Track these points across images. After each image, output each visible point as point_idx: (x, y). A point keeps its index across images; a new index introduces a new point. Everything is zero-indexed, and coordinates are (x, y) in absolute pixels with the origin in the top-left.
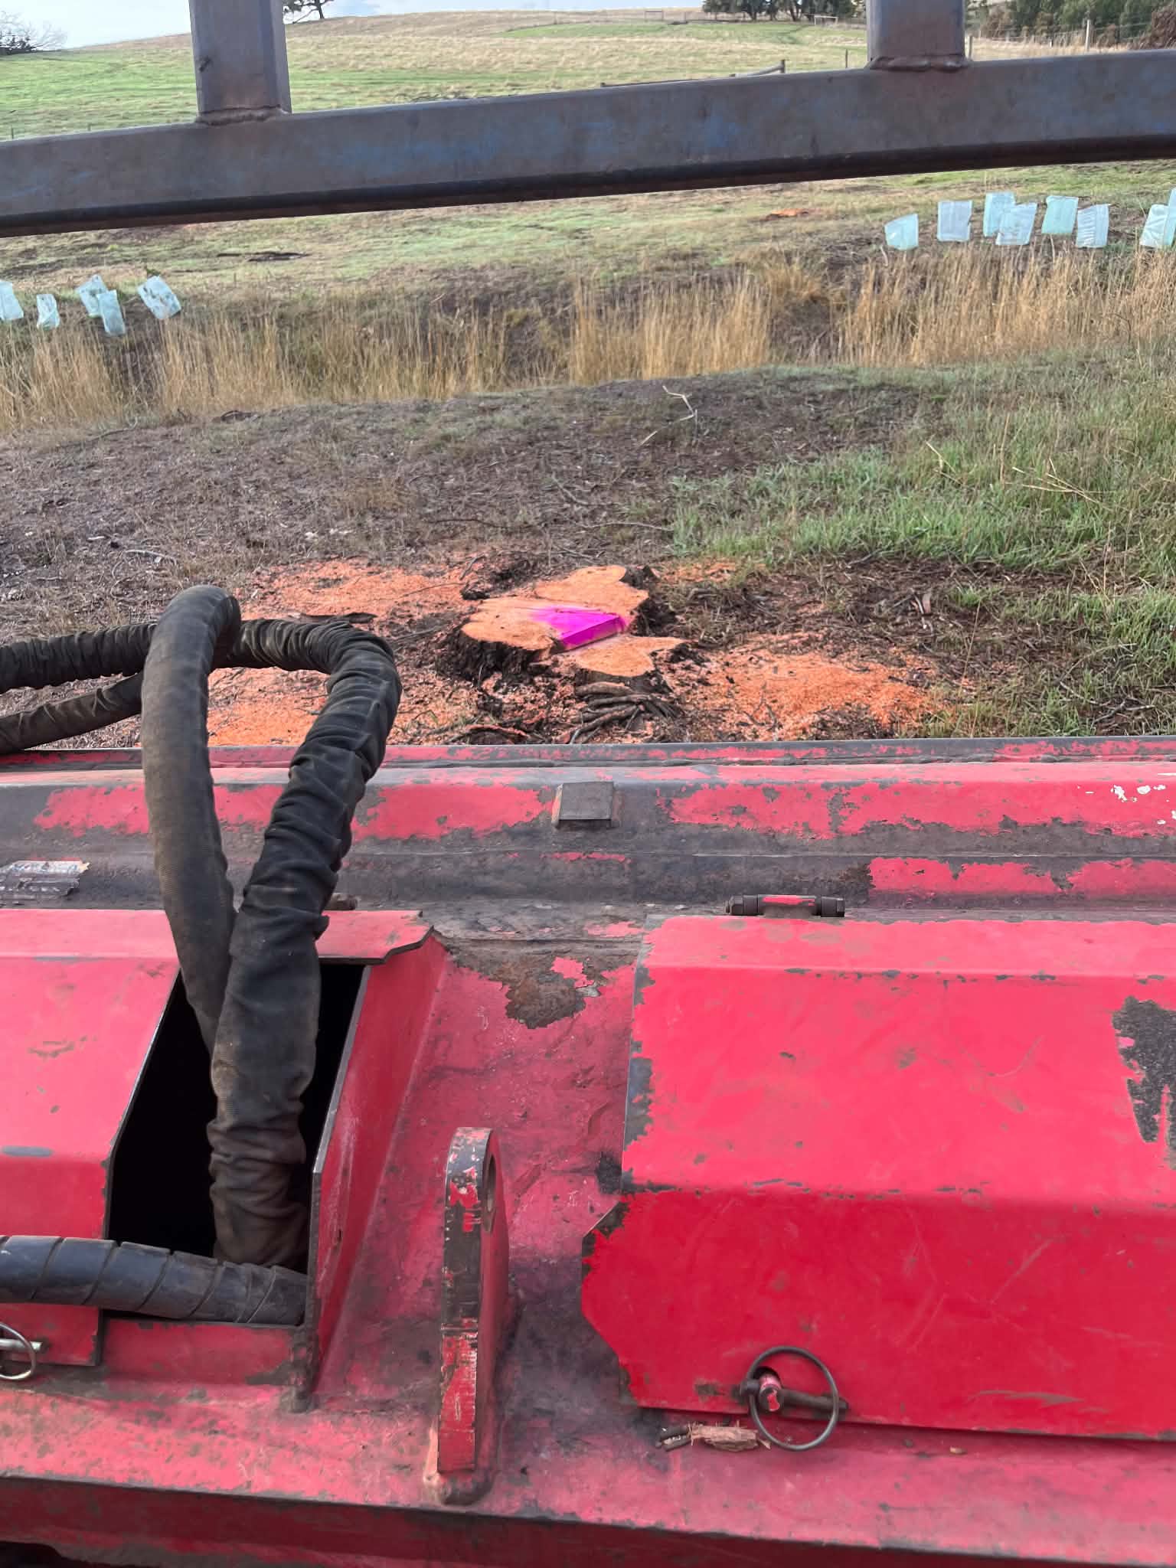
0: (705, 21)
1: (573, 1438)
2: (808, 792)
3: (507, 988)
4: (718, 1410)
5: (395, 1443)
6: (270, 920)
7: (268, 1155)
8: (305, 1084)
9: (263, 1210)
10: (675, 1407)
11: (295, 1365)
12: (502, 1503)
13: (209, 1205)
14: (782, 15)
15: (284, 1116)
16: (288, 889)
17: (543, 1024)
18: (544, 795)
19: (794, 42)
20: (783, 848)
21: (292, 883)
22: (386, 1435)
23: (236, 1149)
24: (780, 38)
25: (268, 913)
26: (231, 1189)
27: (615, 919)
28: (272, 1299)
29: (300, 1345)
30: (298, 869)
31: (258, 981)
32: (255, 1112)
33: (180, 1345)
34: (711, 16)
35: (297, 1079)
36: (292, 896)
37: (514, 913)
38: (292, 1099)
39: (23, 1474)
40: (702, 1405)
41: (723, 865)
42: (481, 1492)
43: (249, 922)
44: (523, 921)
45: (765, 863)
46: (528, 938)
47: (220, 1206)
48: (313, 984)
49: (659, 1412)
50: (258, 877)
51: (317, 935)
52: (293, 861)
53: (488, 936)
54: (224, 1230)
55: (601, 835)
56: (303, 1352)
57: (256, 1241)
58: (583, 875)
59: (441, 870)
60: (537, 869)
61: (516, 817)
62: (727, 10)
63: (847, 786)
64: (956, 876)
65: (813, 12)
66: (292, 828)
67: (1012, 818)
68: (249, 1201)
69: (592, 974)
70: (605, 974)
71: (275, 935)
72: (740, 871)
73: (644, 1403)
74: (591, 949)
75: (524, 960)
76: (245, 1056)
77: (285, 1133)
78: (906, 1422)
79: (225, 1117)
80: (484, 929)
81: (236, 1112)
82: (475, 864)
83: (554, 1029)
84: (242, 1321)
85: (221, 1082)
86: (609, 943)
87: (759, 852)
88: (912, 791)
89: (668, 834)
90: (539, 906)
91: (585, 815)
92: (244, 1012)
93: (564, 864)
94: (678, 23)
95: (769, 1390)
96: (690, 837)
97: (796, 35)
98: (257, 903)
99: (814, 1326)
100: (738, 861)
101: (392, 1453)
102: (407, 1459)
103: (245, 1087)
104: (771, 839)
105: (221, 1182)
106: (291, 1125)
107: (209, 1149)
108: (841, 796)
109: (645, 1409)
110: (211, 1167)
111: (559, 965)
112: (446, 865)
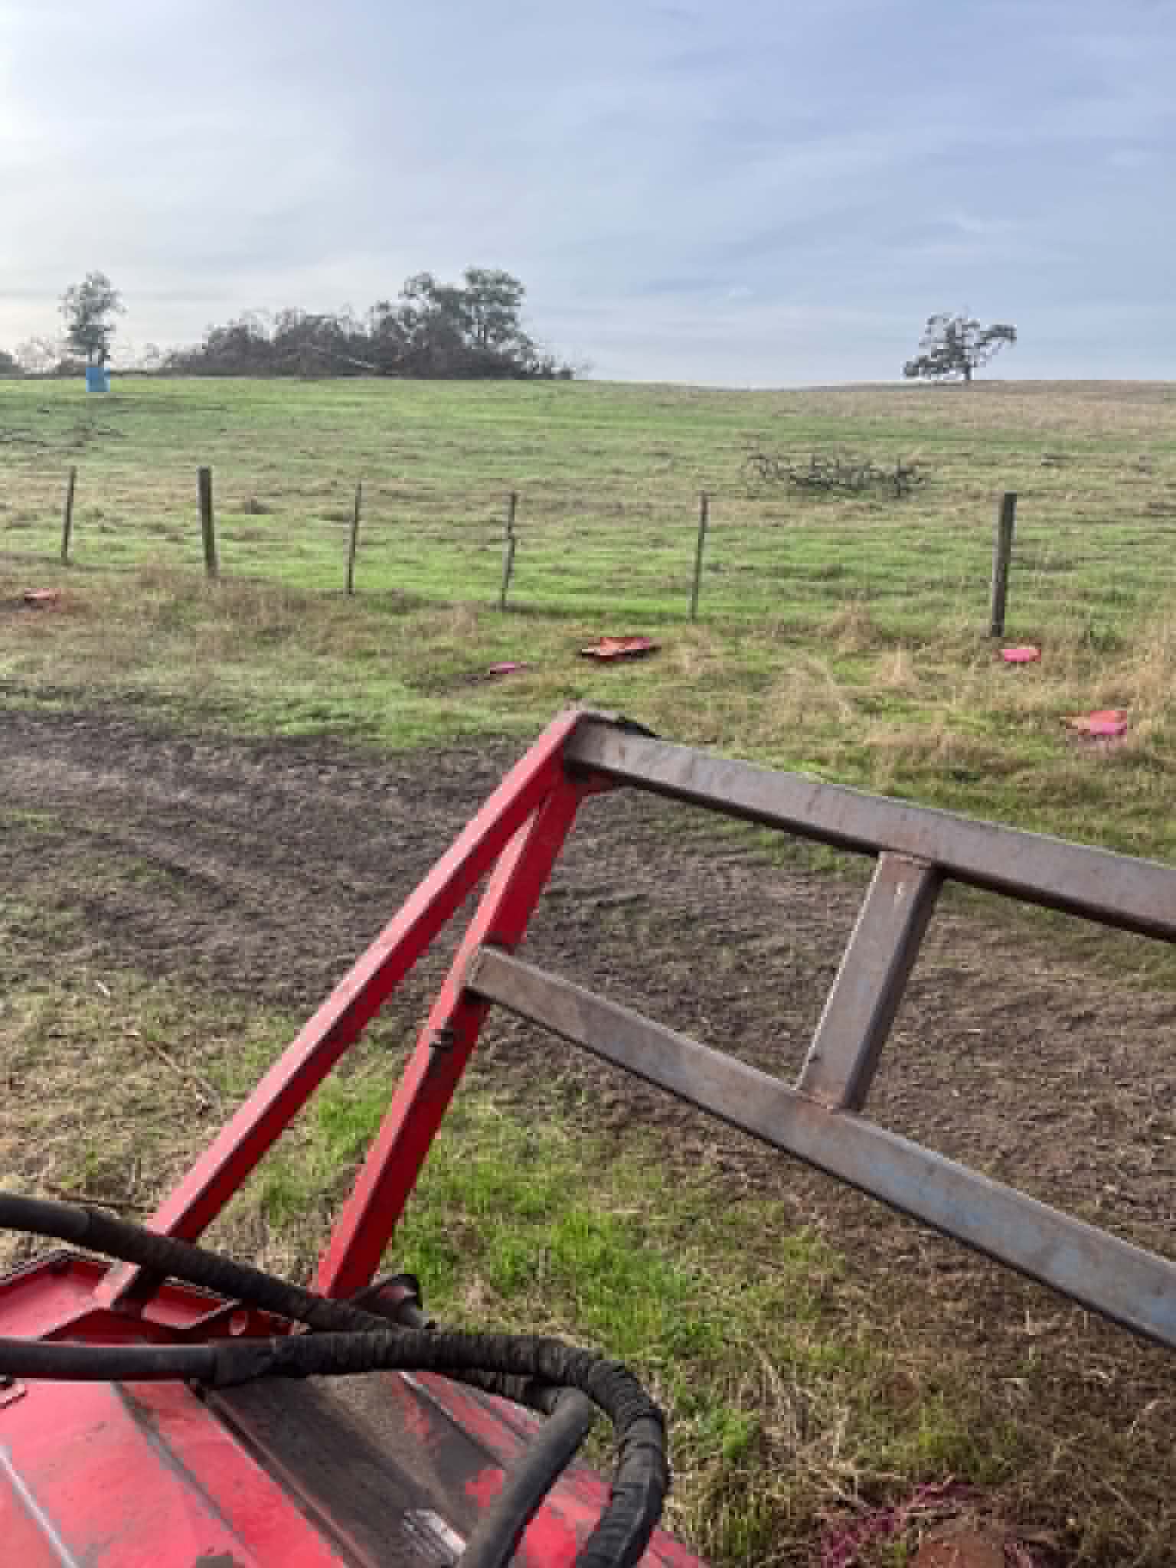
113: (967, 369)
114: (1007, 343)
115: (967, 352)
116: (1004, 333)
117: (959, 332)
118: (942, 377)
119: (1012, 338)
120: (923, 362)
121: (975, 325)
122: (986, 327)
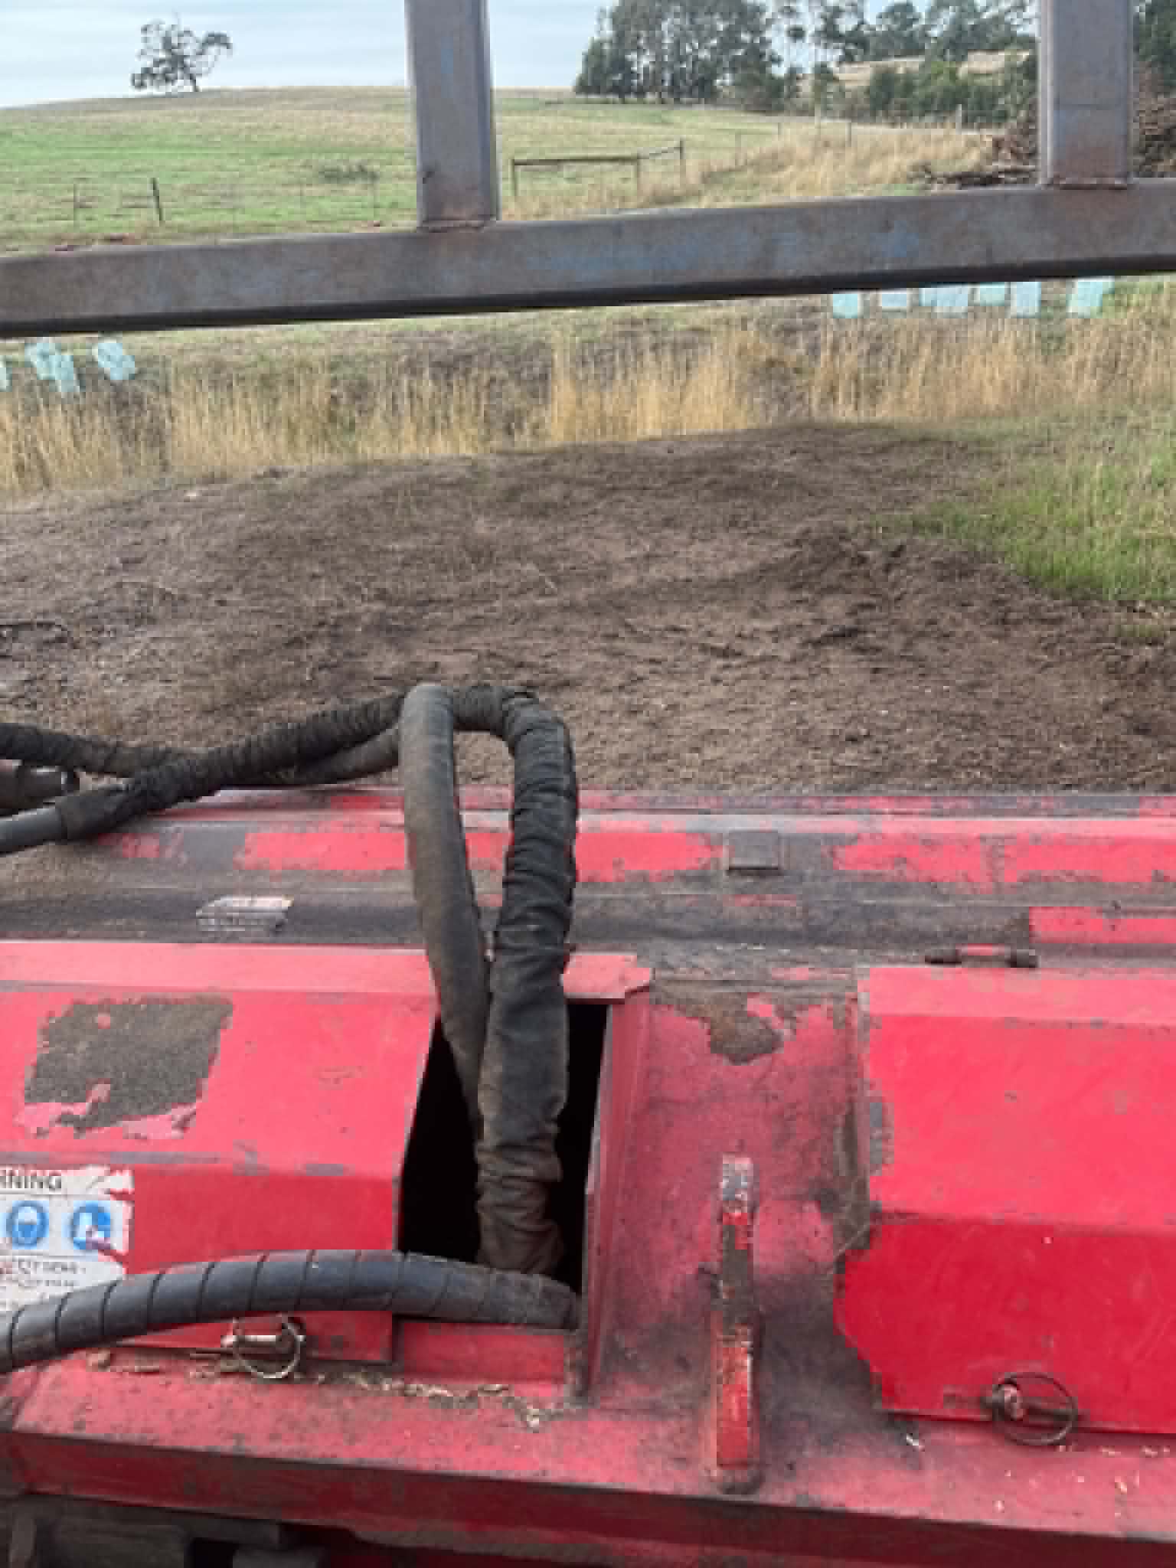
0: (578, 103)
1: (830, 1439)
2: (967, 844)
3: (706, 1026)
4: (964, 1416)
5: (671, 1438)
6: (520, 957)
7: (529, 1172)
8: (559, 1107)
9: (525, 1225)
10: (925, 1412)
11: (573, 1366)
12: (778, 1494)
13: (475, 1219)
14: (650, 97)
15: (542, 1136)
16: (532, 927)
17: (747, 1060)
18: (711, 842)
19: (665, 123)
20: (945, 898)
21: (535, 921)
22: (662, 1431)
23: (502, 1167)
24: (652, 120)
25: (516, 950)
26: (498, 1206)
27: (796, 962)
28: (541, 1305)
29: (578, 1348)
30: (539, 908)
31: (516, 1012)
32: (516, 1129)
33: (466, 1345)
34: (582, 97)
35: (555, 1100)
36: (537, 933)
37: (696, 954)
38: (548, 1120)
39: (335, 1461)
40: (949, 1411)
41: (891, 912)
42: (756, 1484)
43: (504, 960)
44: (708, 961)
45: (931, 912)
46: (716, 978)
47: (486, 1220)
48: (563, 1015)
49: (908, 1417)
50: (505, 918)
51: (562, 970)
52: (535, 900)
53: (679, 976)
54: (489, 1242)
55: (768, 882)
56: (579, 1354)
57: (519, 1253)
58: (758, 920)
59: (622, 912)
60: (714, 913)
61: (689, 864)
62: (598, 92)
63: (1003, 838)
64: (1113, 927)
65: (680, 93)
66: (528, 871)
67: (1162, 871)
68: (514, 1217)
69: (784, 1015)
70: (797, 1015)
71: (527, 970)
72: (907, 919)
73: (897, 1409)
74: (779, 991)
75: (718, 1000)
76: (507, 1079)
77: (542, 1152)
78: (1135, 1427)
79: (489, 1137)
80: (671, 968)
81: (499, 1133)
82: (653, 906)
83: (758, 1065)
84: (515, 1324)
85: (487, 1106)
86: (797, 986)
87: (923, 900)
88: (1062, 845)
89: (834, 882)
90: (719, 948)
91: (756, 862)
92: (506, 1040)
93: (740, 909)
94: (552, 103)
95: (1013, 1399)
96: (855, 885)
97: (665, 117)
98: (508, 942)
99: (1052, 1343)
100: (903, 909)
101: (670, 1447)
102: (683, 1453)
103: (507, 1108)
104: (933, 886)
105: (488, 1198)
106: (548, 1145)
107: (475, 1168)
108: (996, 849)
109: (897, 1415)
110: (479, 1184)
111: (751, 1005)
112: (628, 907)
113: (192, 78)
114: (223, 49)
115: (188, 61)
116: (217, 39)
117: (175, 41)
118: (170, 88)
119: (228, 46)
120: (147, 72)
121: (188, 32)
122: (201, 34)
